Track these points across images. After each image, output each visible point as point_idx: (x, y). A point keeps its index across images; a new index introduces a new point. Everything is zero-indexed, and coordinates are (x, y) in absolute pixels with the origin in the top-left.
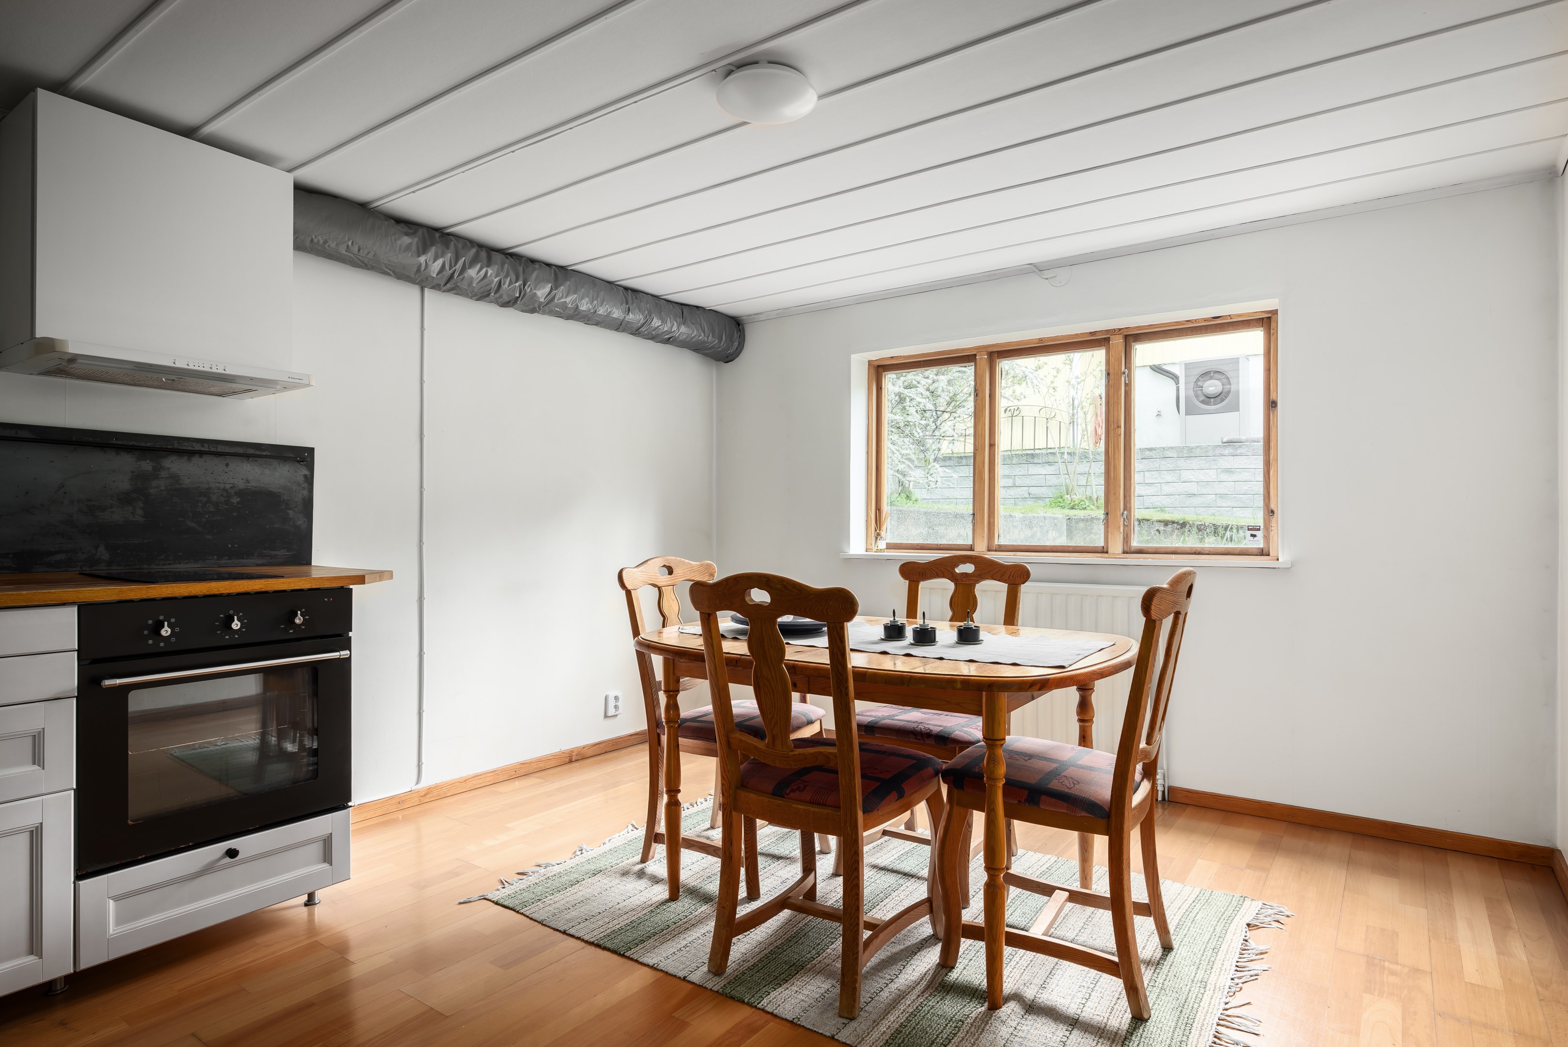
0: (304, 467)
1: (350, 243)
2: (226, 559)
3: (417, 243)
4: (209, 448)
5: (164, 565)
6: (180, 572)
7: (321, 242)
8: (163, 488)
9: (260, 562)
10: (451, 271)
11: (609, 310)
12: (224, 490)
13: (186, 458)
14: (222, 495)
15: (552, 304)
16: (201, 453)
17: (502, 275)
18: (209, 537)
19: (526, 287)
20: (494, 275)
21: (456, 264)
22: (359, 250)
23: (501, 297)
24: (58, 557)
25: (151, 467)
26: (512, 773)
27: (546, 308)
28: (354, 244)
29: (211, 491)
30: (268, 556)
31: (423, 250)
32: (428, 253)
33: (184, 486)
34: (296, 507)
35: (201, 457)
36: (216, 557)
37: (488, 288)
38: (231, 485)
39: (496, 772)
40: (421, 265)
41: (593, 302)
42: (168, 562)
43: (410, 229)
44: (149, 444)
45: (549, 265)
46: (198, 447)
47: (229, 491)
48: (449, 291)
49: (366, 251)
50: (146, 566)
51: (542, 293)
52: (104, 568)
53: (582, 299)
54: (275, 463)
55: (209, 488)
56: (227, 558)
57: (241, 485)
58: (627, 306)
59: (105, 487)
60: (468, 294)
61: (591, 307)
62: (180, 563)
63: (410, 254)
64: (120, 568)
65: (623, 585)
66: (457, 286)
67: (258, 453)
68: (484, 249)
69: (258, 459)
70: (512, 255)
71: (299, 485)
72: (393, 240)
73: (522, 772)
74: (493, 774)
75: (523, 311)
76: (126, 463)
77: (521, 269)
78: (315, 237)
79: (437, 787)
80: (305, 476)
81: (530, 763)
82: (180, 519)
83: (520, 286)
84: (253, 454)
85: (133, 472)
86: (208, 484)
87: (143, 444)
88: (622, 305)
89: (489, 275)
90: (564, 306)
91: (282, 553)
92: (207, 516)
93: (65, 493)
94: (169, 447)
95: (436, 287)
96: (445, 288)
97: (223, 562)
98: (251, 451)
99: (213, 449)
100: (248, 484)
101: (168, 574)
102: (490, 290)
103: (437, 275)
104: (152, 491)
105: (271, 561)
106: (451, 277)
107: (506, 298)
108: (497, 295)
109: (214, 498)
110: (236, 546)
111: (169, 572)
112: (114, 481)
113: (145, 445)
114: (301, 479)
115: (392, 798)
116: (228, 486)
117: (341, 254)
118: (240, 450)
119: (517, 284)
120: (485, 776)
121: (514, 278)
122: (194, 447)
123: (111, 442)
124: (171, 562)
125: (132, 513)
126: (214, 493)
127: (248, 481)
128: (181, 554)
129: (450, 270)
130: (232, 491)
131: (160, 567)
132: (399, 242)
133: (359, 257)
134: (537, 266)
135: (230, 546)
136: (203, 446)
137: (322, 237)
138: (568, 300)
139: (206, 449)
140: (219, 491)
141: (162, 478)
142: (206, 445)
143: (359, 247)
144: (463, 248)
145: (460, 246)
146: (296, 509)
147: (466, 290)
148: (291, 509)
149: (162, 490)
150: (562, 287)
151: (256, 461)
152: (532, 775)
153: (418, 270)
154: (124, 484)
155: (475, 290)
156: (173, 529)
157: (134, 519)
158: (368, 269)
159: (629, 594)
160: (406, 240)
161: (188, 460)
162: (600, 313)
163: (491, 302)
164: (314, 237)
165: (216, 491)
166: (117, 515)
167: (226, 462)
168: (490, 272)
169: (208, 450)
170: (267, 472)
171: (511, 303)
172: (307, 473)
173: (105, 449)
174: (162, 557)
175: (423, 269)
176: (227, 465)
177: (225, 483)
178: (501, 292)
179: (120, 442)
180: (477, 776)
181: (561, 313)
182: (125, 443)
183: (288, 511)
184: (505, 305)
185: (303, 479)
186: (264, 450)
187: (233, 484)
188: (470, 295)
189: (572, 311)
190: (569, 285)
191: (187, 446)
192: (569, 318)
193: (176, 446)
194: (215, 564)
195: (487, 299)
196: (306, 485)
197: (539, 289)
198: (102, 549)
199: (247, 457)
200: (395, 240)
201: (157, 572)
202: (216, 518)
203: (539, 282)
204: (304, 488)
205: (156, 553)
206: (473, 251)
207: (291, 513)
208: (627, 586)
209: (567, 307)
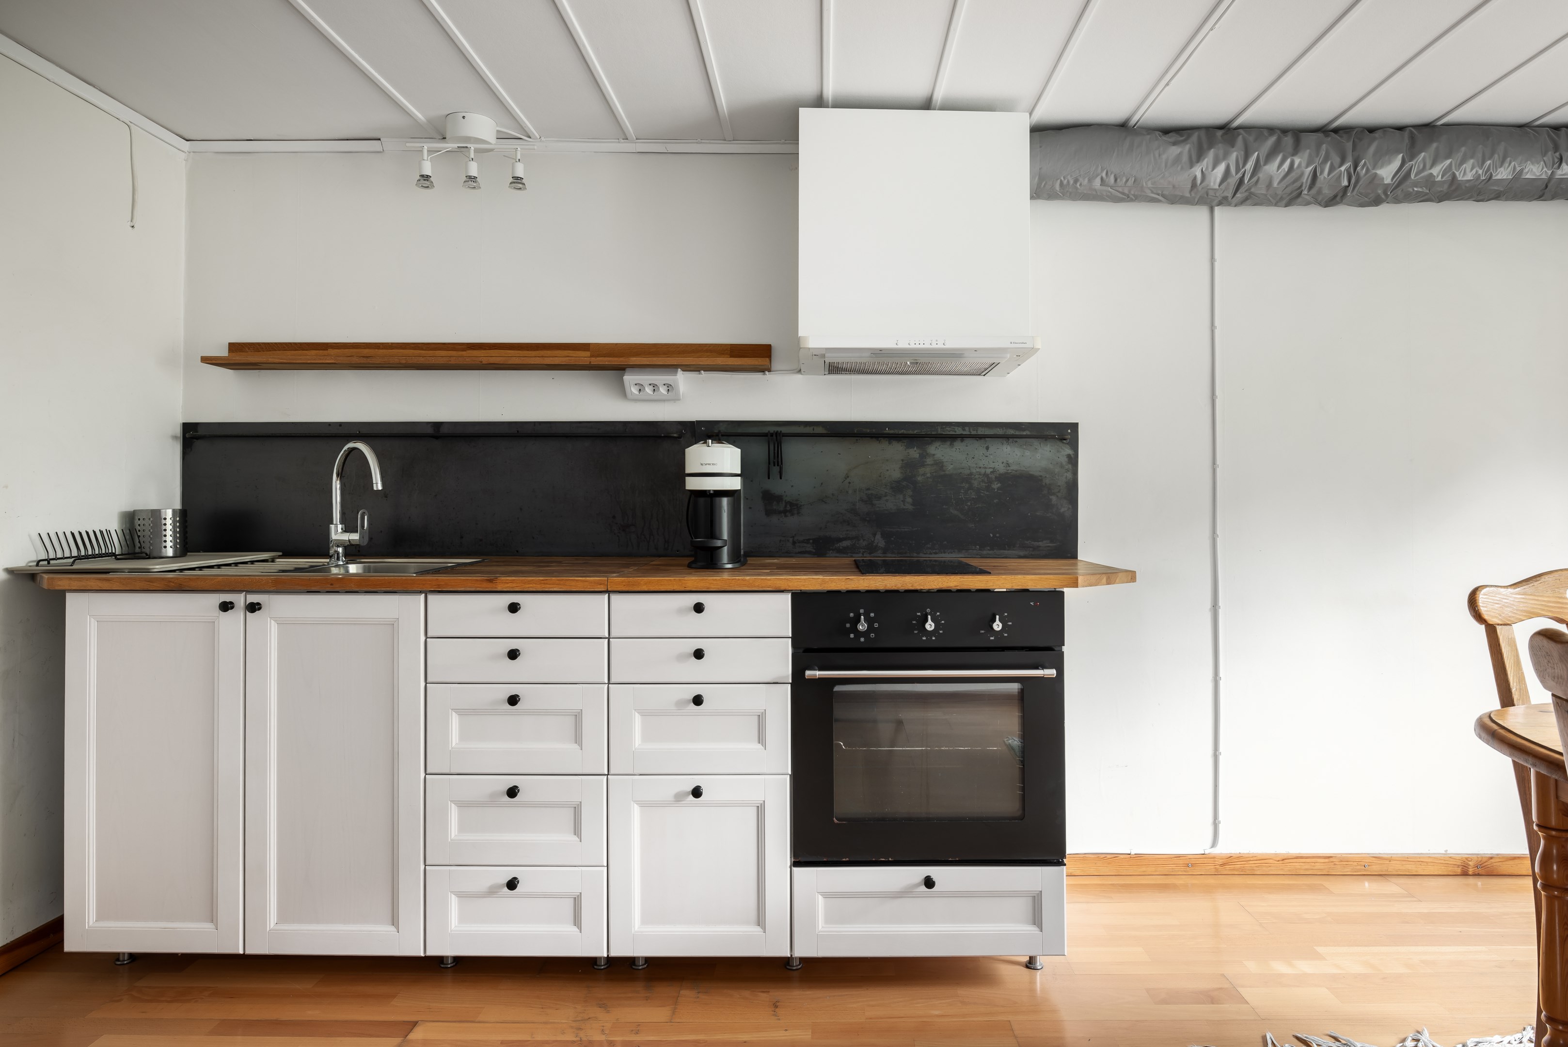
0: (1067, 446)
1: (1104, 175)
2: (989, 550)
3: (1190, 151)
4: (970, 431)
5: (931, 554)
6: (945, 562)
7: (1072, 182)
8: (929, 475)
9: (1022, 553)
10: (1240, 175)
11: (1518, 169)
12: (985, 475)
13: (948, 443)
14: (983, 481)
15: (1408, 183)
16: (962, 437)
17: (1318, 161)
18: (971, 525)
19: (1359, 168)
20: (1304, 165)
21: (1245, 163)
22: (1116, 180)
23: (1319, 192)
24: (845, 544)
25: (918, 455)
26: (1359, 867)
27: (1399, 192)
28: (1109, 173)
29: (973, 476)
30: (1031, 547)
31: (1200, 155)
32: (1204, 159)
33: (947, 472)
34: (1059, 492)
35: (962, 441)
36: (978, 547)
37: (1298, 184)
38: (992, 470)
39: (1331, 860)
40: (1195, 178)
41: (1483, 162)
42: (934, 551)
43: (1182, 136)
44: (916, 431)
45: (1400, 128)
46: (959, 431)
47: (990, 476)
48: (1243, 202)
49: (1124, 180)
50: (915, 555)
51: (1387, 172)
52: (881, 555)
53: (1463, 162)
54: (1036, 443)
55: (971, 474)
56: (989, 548)
57: (1002, 469)
58: (1557, 154)
59: (880, 476)
60: (1270, 201)
61: (1480, 172)
62: (945, 553)
63: (1179, 168)
64: (894, 556)
65: (1478, 617)
66: (1251, 193)
67: (1017, 433)
68: (1290, 135)
69: (1018, 440)
70: (1336, 131)
71: (1062, 466)
72: (1157, 155)
73: (1375, 869)
74: (1326, 860)
75: (1362, 205)
76: (896, 452)
77: (1349, 145)
78: (1064, 178)
79: (1240, 858)
80: (1069, 456)
81: (1390, 859)
82: (944, 507)
83: (1348, 170)
84: (1013, 435)
85: (902, 460)
86: (970, 469)
87: (911, 432)
88: (1544, 154)
89: (1296, 165)
90: (1430, 181)
91: (1044, 544)
92: (969, 504)
93: (850, 483)
94: (933, 433)
95: (1224, 202)
96: (1235, 200)
97: (985, 552)
98: (1011, 432)
99: (973, 433)
100: (1008, 468)
101: (934, 563)
102: (1301, 186)
103: (1219, 186)
104: (920, 478)
105: (1033, 553)
106: (1241, 181)
107: (1327, 192)
108: (1313, 191)
109: (975, 484)
110: (998, 535)
111: (935, 561)
112: (888, 470)
113: (912, 433)
114: (1064, 460)
115: (1178, 856)
116: (989, 471)
117: (1095, 190)
118: (1000, 432)
119: (1343, 168)
120: (1313, 860)
121: (1337, 160)
122: (955, 432)
123: (885, 432)
124: (937, 551)
125: (902, 501)
126: (975, 479)
127: (1008, 465)
128: (945, 542)
129: (1237, 173)
130: (993, 476)
131: (927, 555)
132: (1164, 157)
133: (1117, 188)
134: (1377, 134)
135: (991, 535)
136: (964, 430)
137: (1071, 176)
138: (1436, 171)
139: (967, 433)
140: (981, 476)
141: (928, 465)
142: (967, 429)
143: (1115, 176)
144: (1256, 140)
145: (1251, 139)
146: (1059, 495)
147: (1265, 195)
148: (1054, 494)
149: (928, 478)
150: (1423, 154)
151: (1016, 442)
152: (1394, 879)
153: (1194, 185)
154: (895, 473)
155: (1279, 192)
156: (938, 517)
157: (904, 507)
158: (1132, 200)
159: (1492, 631)
160: (1175, 151)
161: (951, 445)
162: (1499, 177)
163: (1308, 203)
164: (1062, 179)
165: (977, 476)
166: (890, 504)
167: (986, 445)
168: (1297, 161)
169: (969, 433)
170: (1028, 453)
171: (1338, 198)
172: (1070, 452)
173: (880, 439)
174: (929, 546)
175: (1199, 182)
176: (987, 448)
177: (986, 468)
178: (1318, 184)
179: (892, 432)
180: (1302, 857)
181: (1427, 194)
182: (896, 431)
183: (1051, 497)
184: (1331, 202)
185: (1066, 460)
186: (1024, 430)
187: (994, 468)
188: (1274, 202)
189: (1446, 186)
190: (1437, 149)
191: (949, 431)
192: (1441, 198)
193: (940, 431)
194: (977, 555)
195: (1300, 200)
196: (1070, 466)
197: (1382, 167)
198: (878, 536)
199: (1006, 438)
200: (1159, 155)
201: (925, 560)
202: (977, 506)
203: (1380, 158)
204: (1067, 470)
205: (923, 542)
206: (1272, 140)
207: (1054, 499)
208: (1486, 617)
209: (1434, 183)
